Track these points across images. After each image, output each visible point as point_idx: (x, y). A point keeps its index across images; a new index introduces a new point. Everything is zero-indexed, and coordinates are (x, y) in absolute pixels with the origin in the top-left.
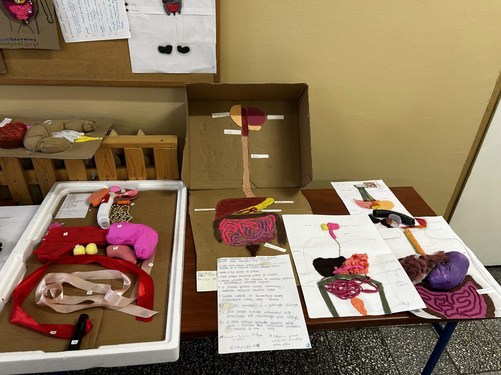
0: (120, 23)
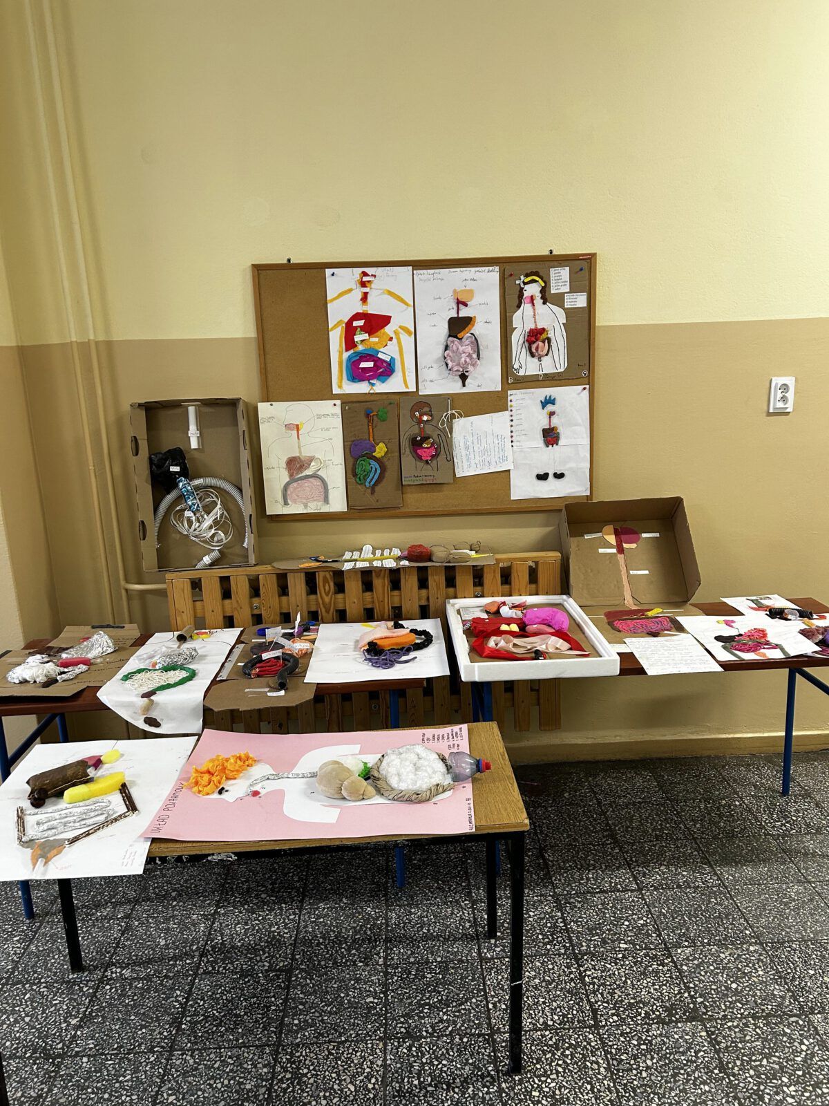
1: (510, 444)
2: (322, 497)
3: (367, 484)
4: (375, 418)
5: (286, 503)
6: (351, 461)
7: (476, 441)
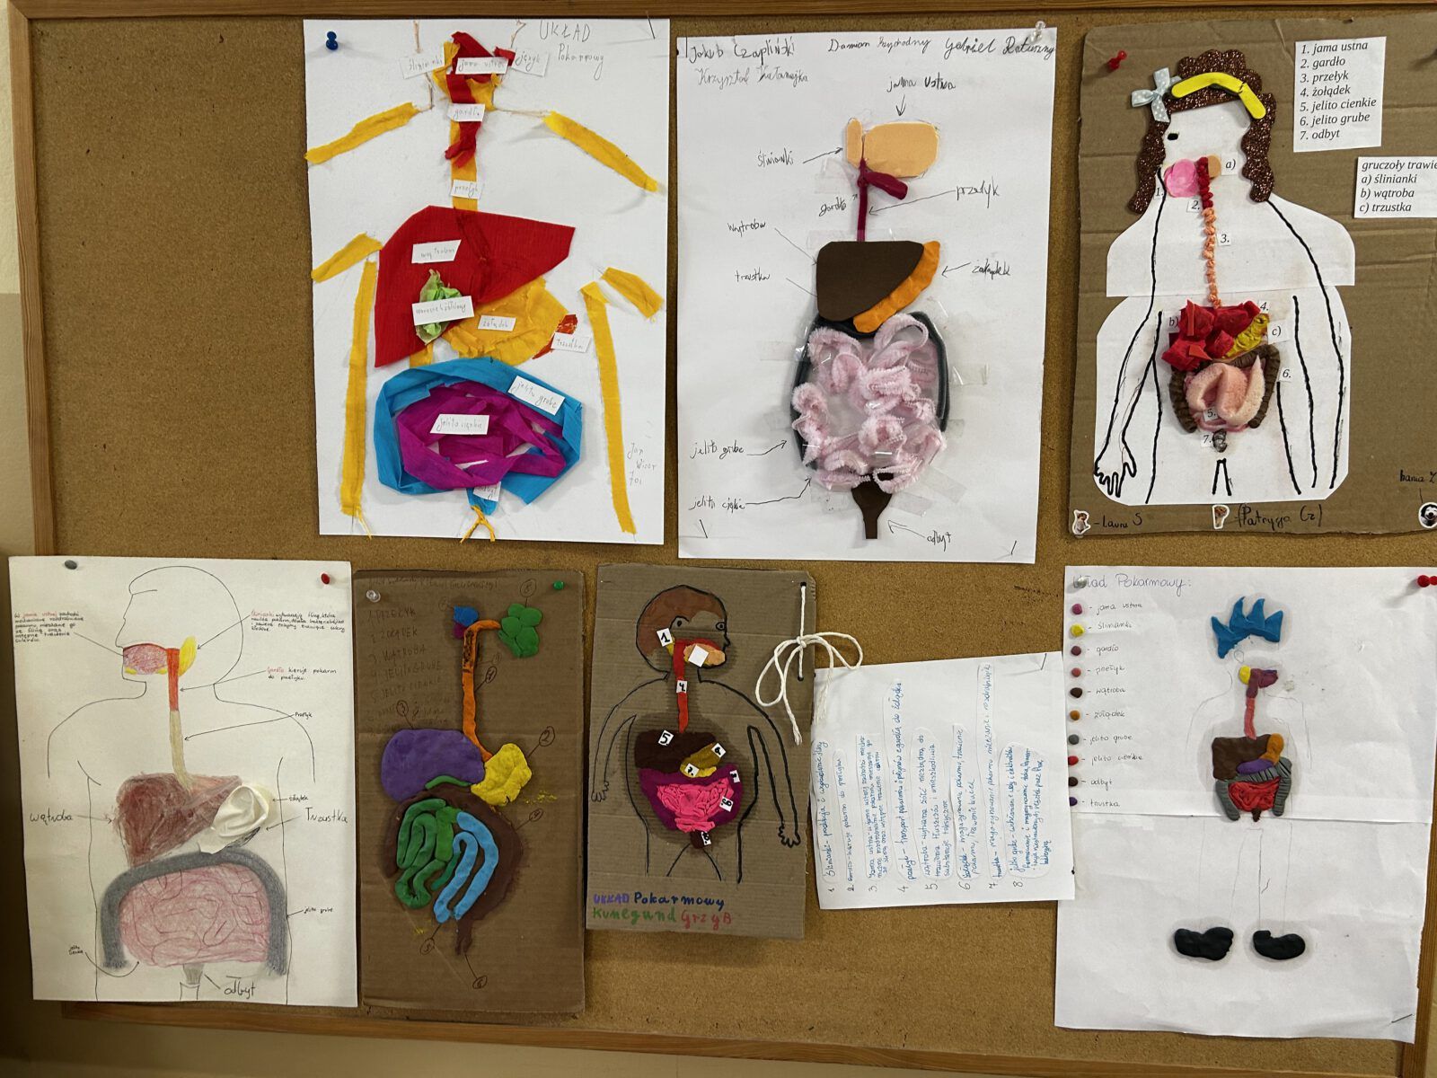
0: (1041, 844)
1: (1066, 792)
2: (261, 944)
3: (440, 910)
4: (490, 643)
5: (113, 959)
6: (381, 809)
7: (912, 769)
